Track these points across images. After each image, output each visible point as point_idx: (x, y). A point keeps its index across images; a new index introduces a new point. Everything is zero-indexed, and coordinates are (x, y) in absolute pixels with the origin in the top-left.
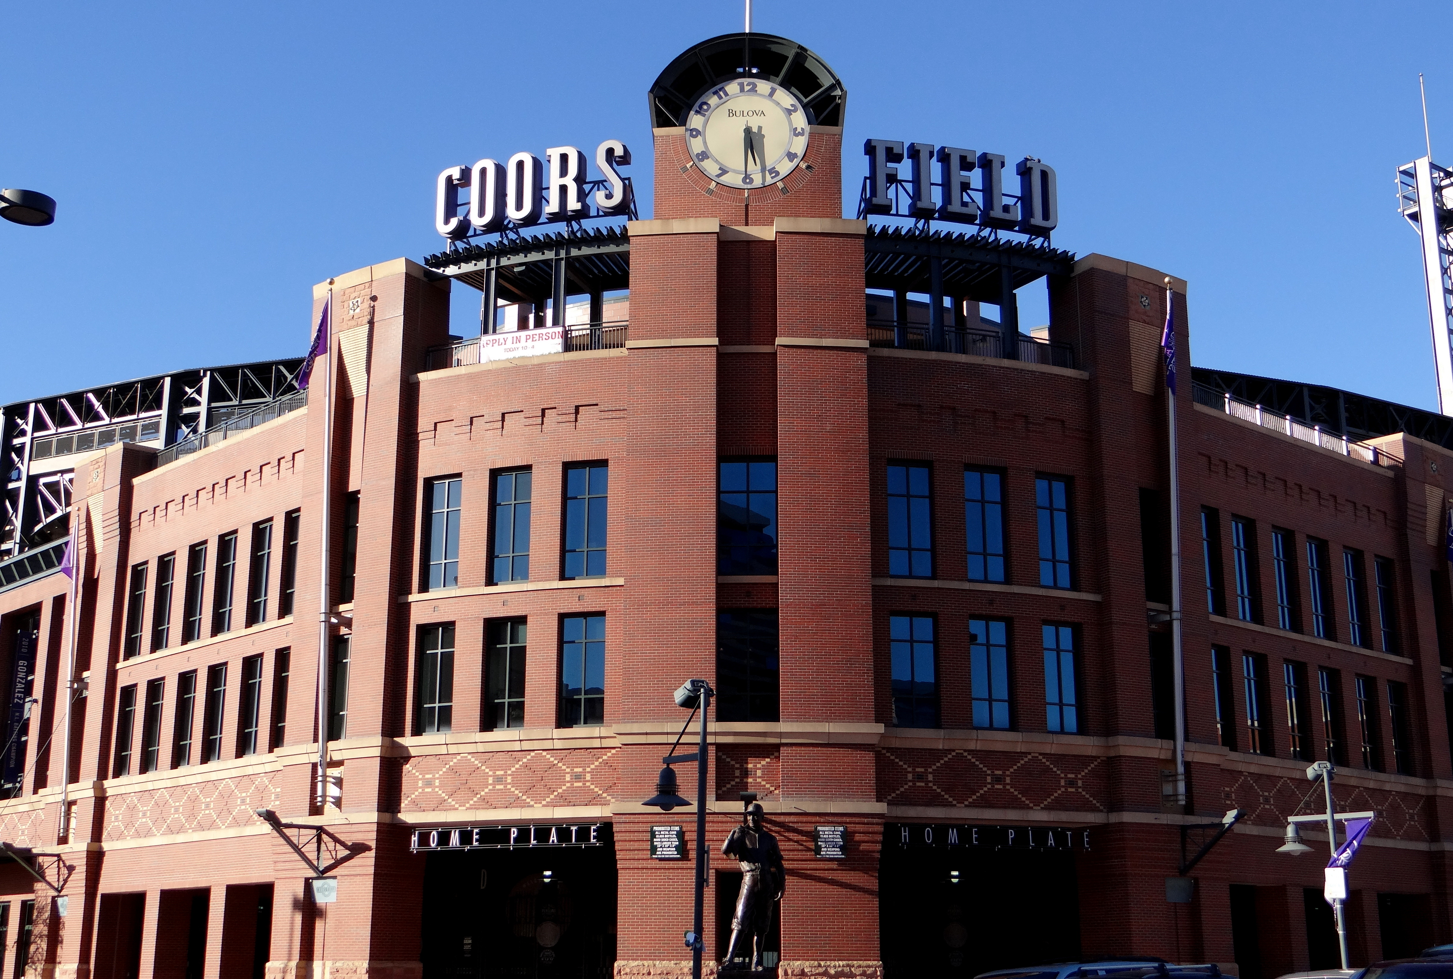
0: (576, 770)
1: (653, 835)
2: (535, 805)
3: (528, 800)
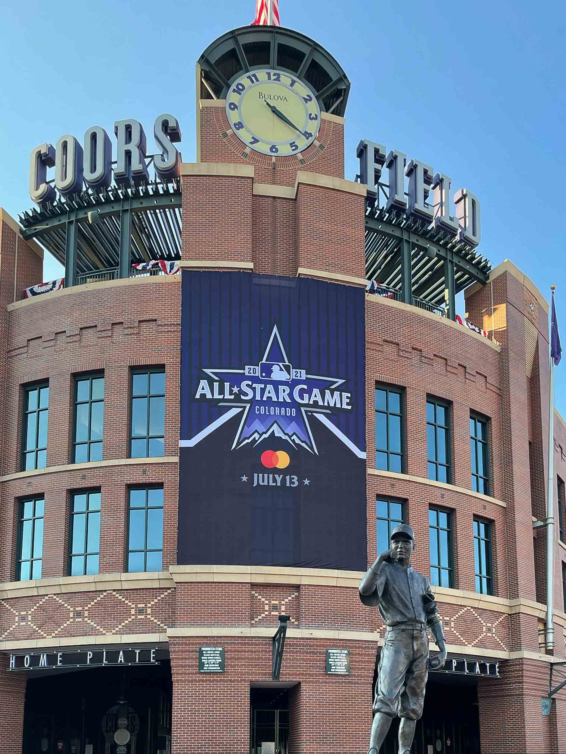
0: (139, 606)
1: (201, 654)
2: (107, 634)
3: (101, 630)
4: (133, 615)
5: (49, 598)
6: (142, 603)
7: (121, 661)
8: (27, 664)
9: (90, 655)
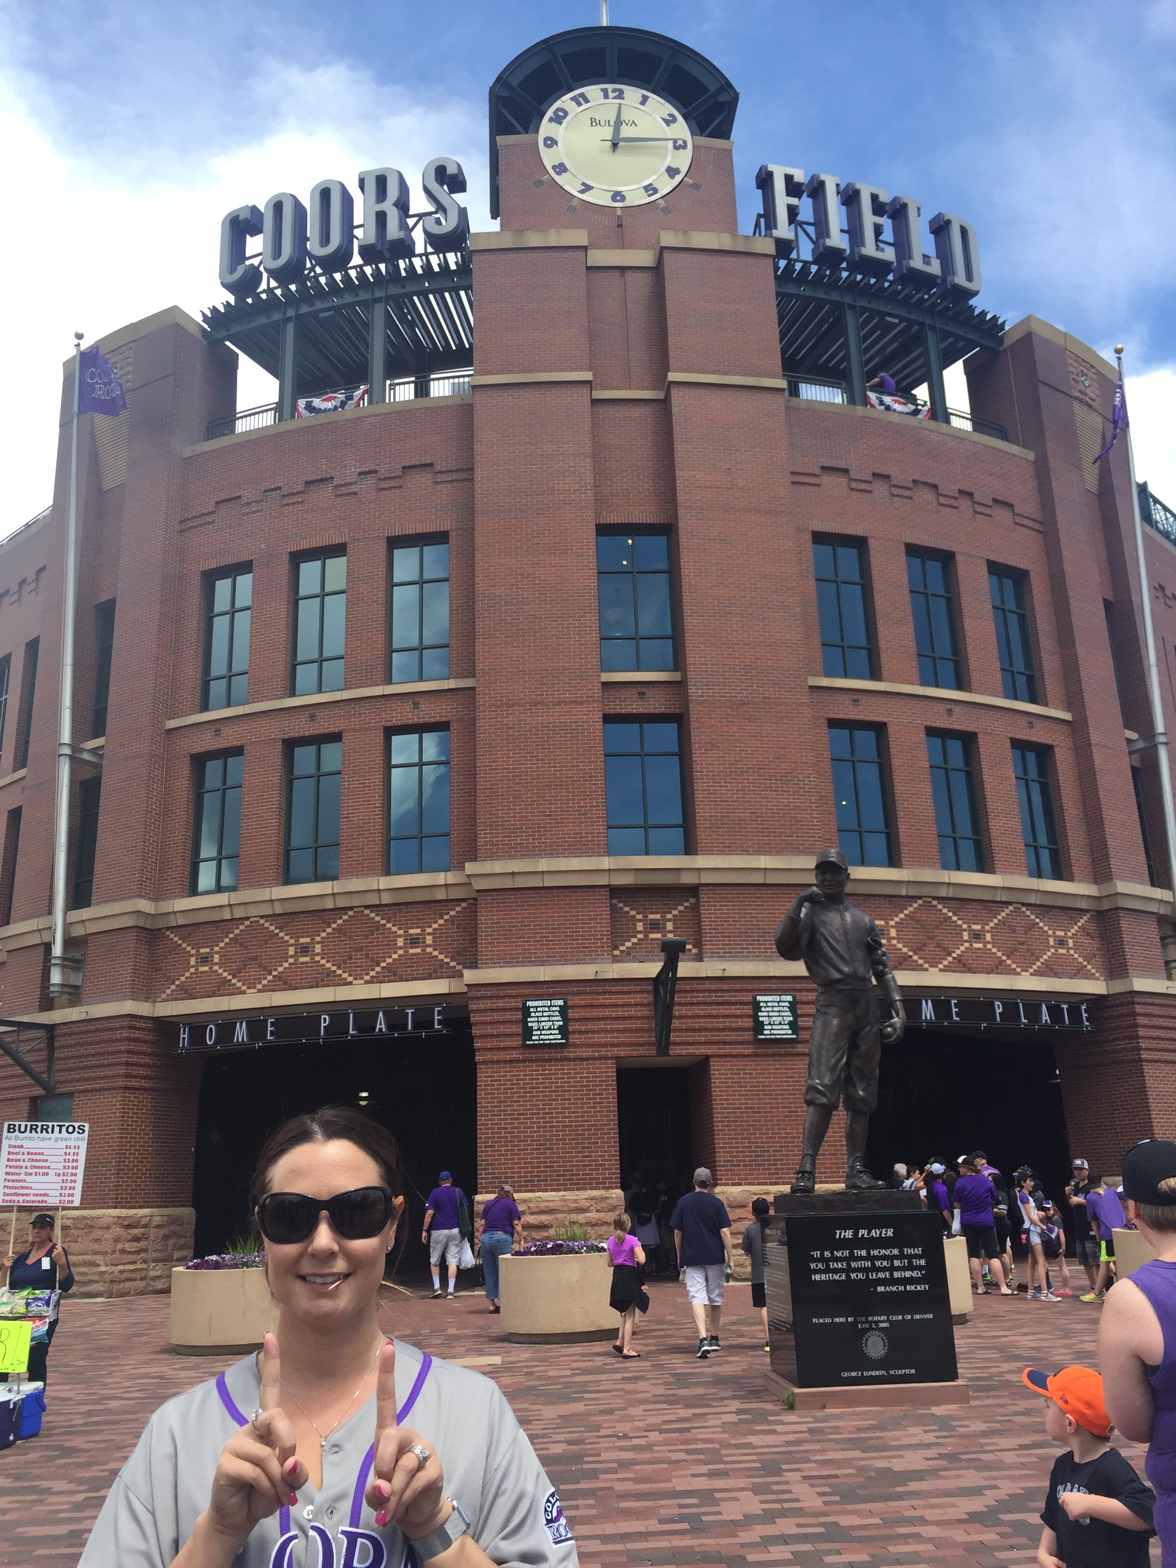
0: (411, 931)
1: (526, 1012)
2: (355, 982)
3: (345, 975)
4: (400, 948)
5: (251, 922)
6: (417, 928)
7: (381, 1029)
8: (210, 1039)
9: (325, 1020)
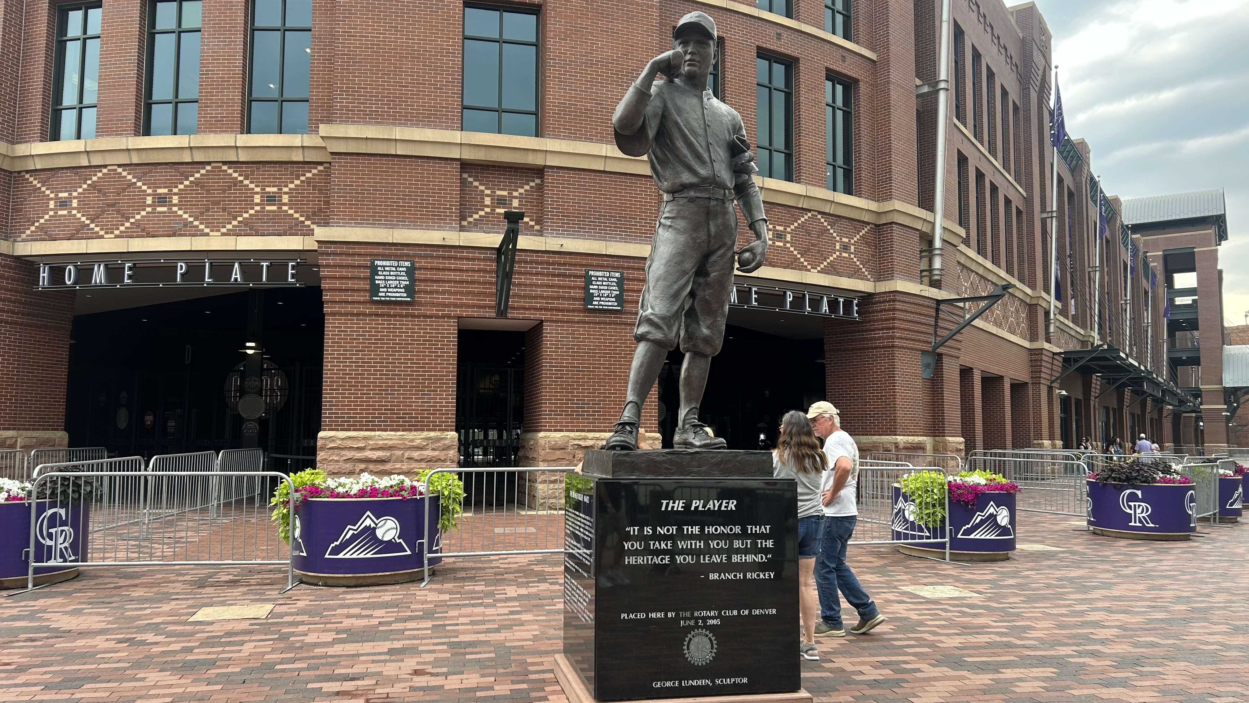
0: (268, 189)
1: (374, 271)
2: (211, 234)
3: (202, 227)
5: (109, 170)
6: (274, 186)
7: (236, 279)
8: (70, 280)
9: (181, 268)
